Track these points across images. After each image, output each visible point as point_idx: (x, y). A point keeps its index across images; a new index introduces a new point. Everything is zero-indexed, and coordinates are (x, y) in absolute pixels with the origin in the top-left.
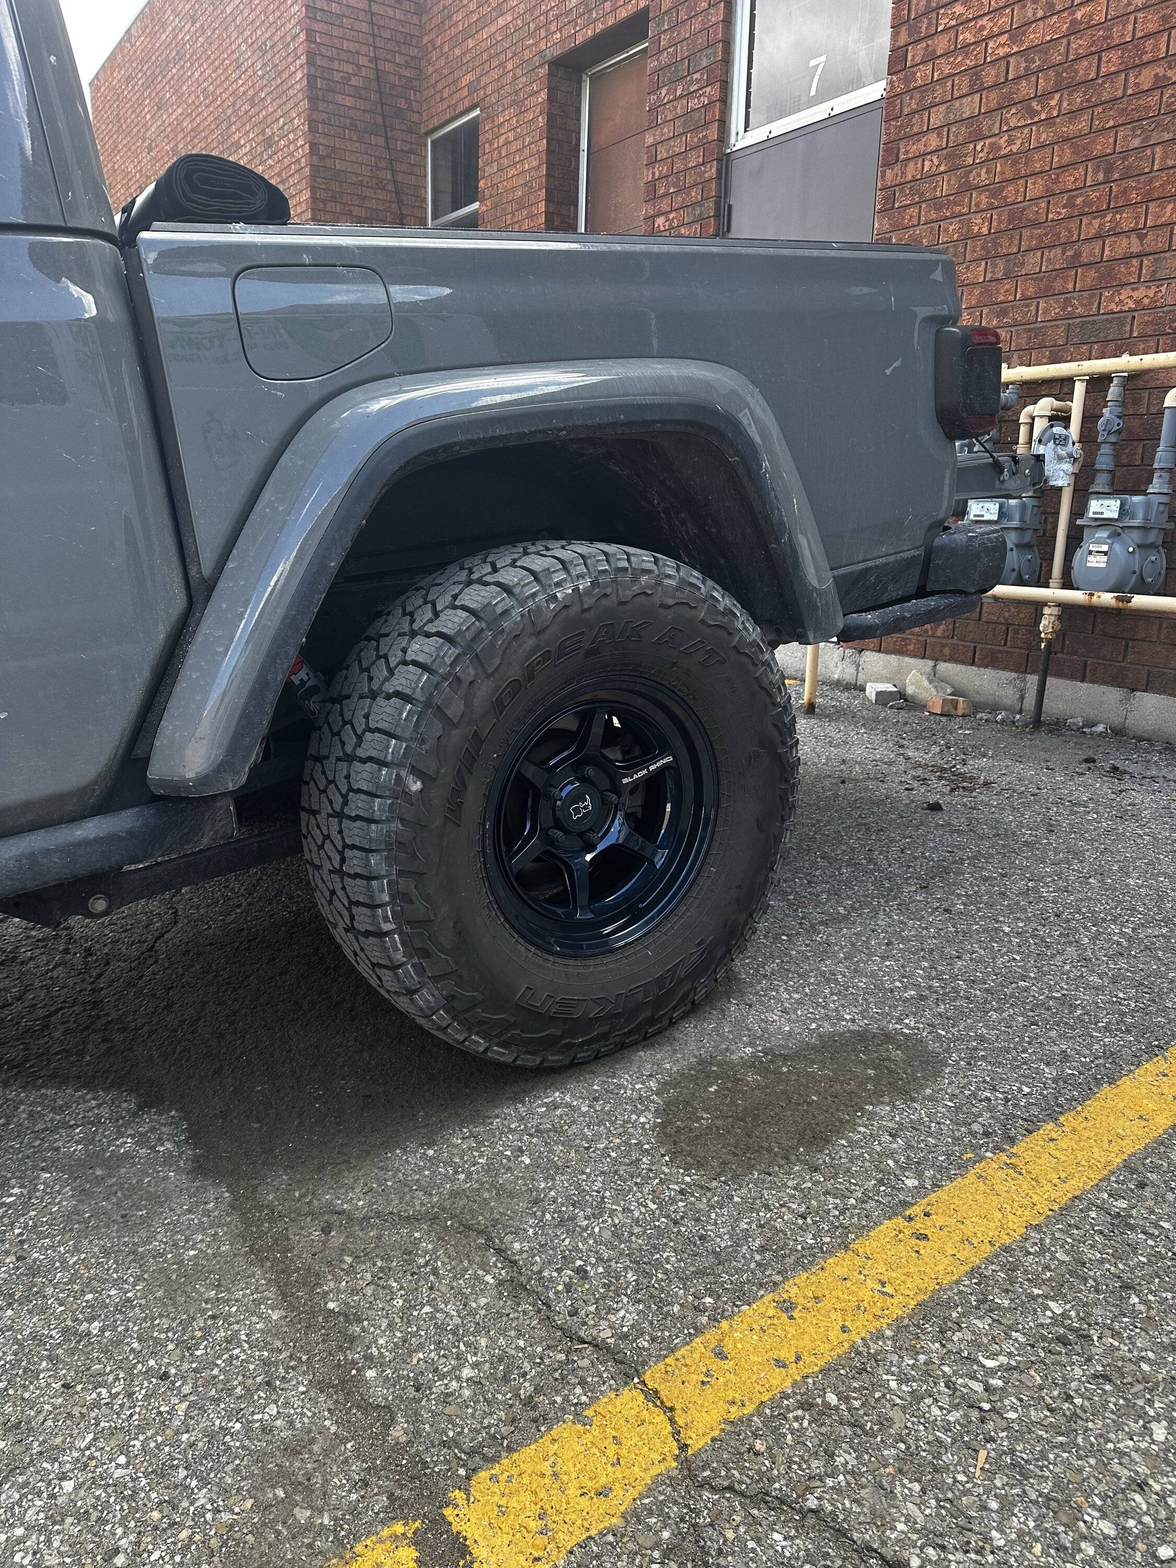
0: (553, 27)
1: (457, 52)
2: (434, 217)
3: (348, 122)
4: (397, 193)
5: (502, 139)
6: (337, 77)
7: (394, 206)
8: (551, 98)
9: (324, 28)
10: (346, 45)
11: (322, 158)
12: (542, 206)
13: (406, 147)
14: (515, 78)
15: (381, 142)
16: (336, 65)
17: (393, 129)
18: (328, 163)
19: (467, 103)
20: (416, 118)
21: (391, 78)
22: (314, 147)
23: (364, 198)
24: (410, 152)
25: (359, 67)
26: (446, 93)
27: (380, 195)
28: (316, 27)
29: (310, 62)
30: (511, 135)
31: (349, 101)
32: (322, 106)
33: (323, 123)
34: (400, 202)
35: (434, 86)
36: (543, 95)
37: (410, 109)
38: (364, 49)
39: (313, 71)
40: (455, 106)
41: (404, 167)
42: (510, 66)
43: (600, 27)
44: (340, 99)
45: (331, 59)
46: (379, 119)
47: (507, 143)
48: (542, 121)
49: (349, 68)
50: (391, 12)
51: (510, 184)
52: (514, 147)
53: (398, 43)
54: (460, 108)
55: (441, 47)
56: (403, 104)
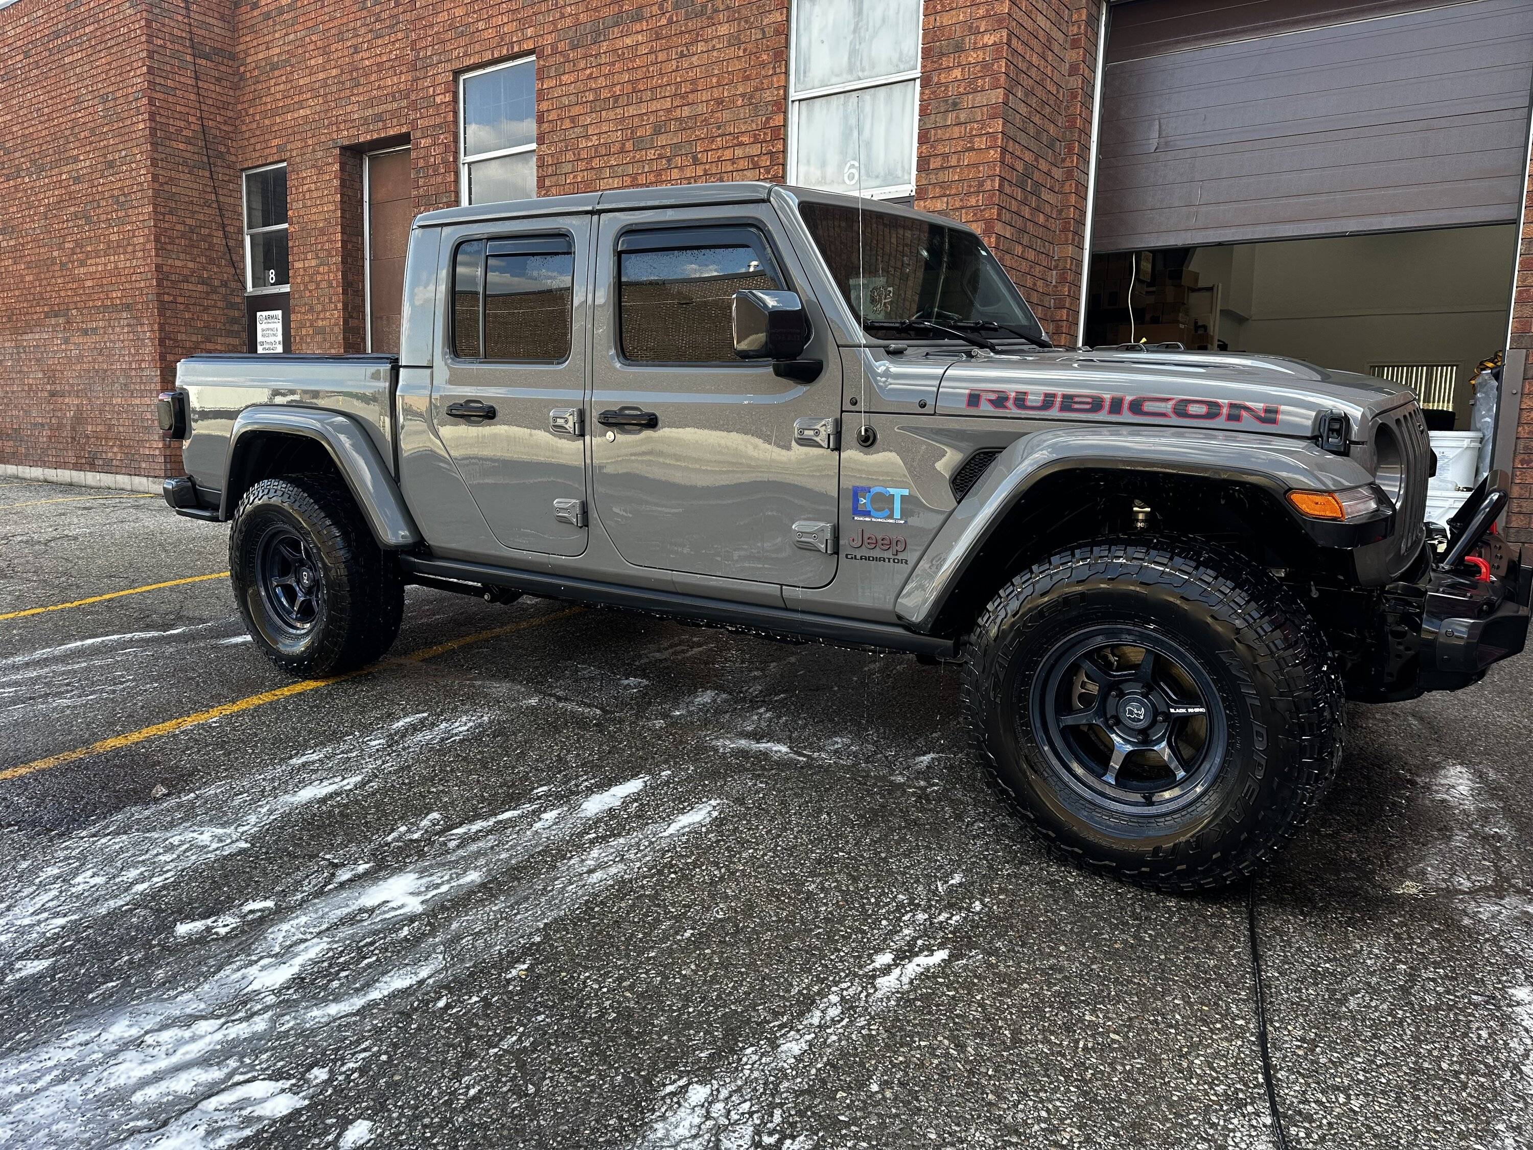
0: (342, 127)
1: (267, 122)
2: (249, 227)
3: (181, 160)
4: (220, 209)
5: (306, 187)
6: (172, 129)
7: (218, 219)
8: (342, 169)
9: (161, 96)
10: (178, 108)
11: (162, 184)
12: (339, 236)
13: (227, 178)
14: (314, 151)
15: (207, 174)
16: (171, 121)
17: (215, 166)
18: (166, 187)
19: (276, 158)
20: (233, 158)
21: (213, 131)
22: (155, 178)
23: (194, 212)
24: (229, 181)
25: (189, 123)
26: (258, 147)
27: (207, 210)
28: (155, 95)
29: (152, 119)
30: (313, 186)
31: (182, 146)
32: (160, 149)
33: (162, 160)
34: (222, 216)
35: (248, 139)
36: (337, 167)
37: (228, 152)
38: (192, 111)
39: (153, 125)
40: (266, 157)
41: (225, 192)
42: (310, 142)
43: (375, 136)
44: (174, 144)
45: (168, 117)
46: (205, 159)
47: (310, 191)
48: (336, 182)
49: (182, 124)
50: (213, 88)
51: (314, 218)
52: (315, 194)
53: (218, 108)
54: (270, 160)
55: (253, 115)
56: (223, 149)
